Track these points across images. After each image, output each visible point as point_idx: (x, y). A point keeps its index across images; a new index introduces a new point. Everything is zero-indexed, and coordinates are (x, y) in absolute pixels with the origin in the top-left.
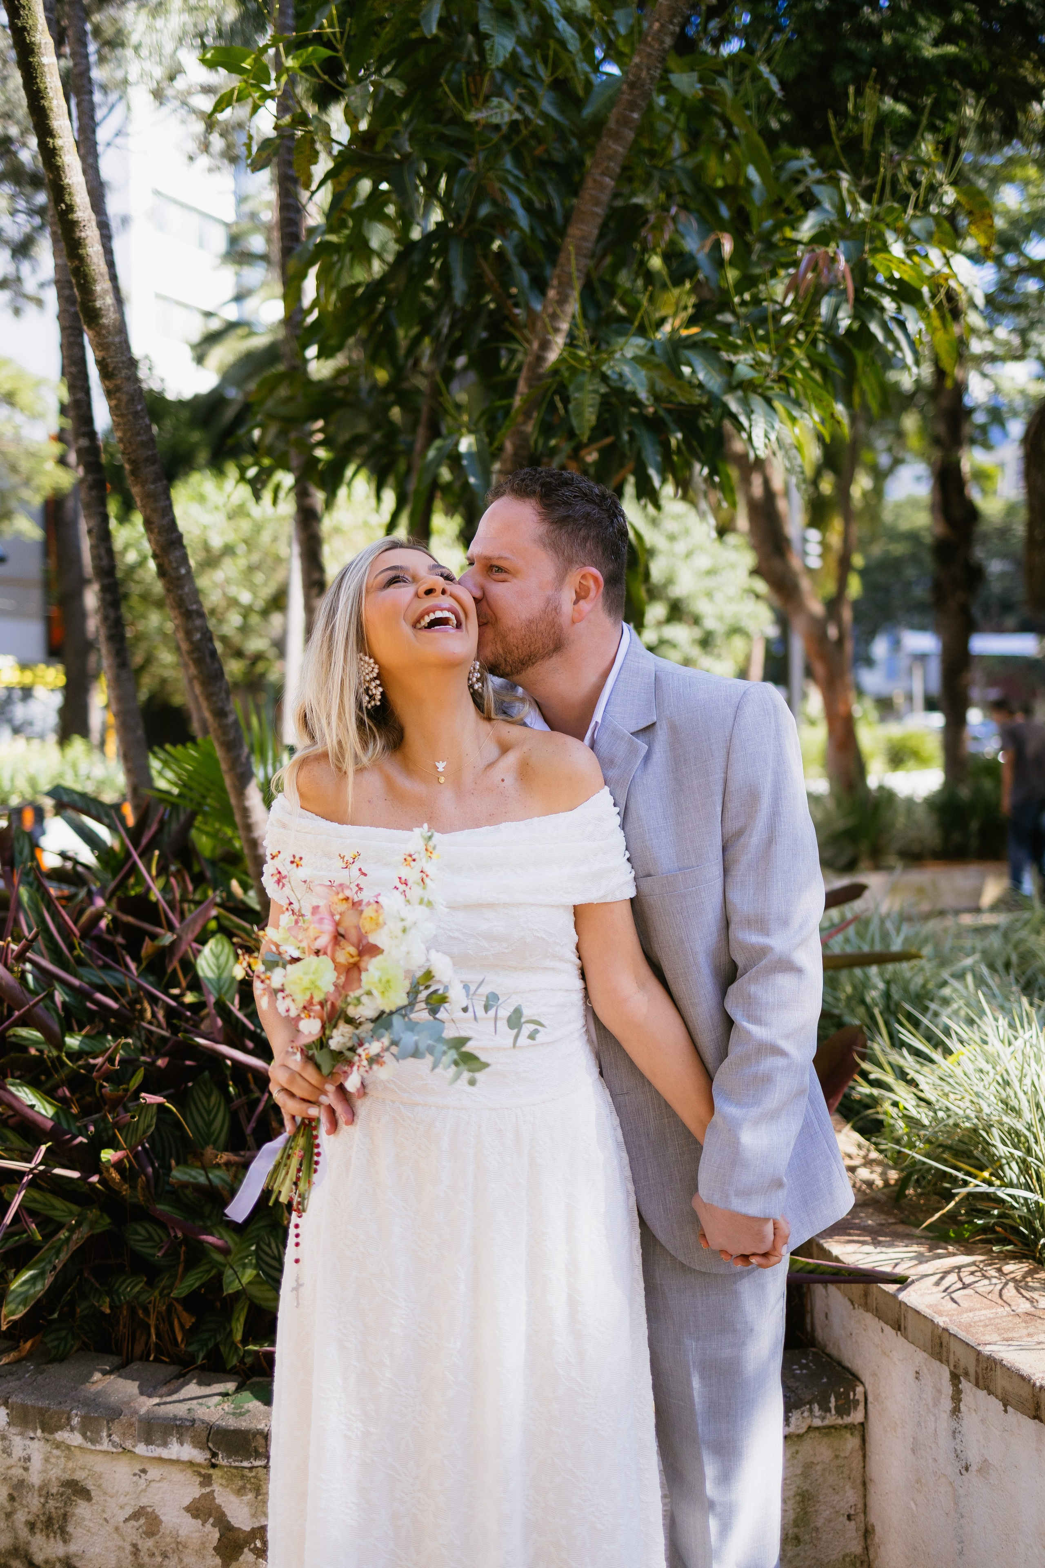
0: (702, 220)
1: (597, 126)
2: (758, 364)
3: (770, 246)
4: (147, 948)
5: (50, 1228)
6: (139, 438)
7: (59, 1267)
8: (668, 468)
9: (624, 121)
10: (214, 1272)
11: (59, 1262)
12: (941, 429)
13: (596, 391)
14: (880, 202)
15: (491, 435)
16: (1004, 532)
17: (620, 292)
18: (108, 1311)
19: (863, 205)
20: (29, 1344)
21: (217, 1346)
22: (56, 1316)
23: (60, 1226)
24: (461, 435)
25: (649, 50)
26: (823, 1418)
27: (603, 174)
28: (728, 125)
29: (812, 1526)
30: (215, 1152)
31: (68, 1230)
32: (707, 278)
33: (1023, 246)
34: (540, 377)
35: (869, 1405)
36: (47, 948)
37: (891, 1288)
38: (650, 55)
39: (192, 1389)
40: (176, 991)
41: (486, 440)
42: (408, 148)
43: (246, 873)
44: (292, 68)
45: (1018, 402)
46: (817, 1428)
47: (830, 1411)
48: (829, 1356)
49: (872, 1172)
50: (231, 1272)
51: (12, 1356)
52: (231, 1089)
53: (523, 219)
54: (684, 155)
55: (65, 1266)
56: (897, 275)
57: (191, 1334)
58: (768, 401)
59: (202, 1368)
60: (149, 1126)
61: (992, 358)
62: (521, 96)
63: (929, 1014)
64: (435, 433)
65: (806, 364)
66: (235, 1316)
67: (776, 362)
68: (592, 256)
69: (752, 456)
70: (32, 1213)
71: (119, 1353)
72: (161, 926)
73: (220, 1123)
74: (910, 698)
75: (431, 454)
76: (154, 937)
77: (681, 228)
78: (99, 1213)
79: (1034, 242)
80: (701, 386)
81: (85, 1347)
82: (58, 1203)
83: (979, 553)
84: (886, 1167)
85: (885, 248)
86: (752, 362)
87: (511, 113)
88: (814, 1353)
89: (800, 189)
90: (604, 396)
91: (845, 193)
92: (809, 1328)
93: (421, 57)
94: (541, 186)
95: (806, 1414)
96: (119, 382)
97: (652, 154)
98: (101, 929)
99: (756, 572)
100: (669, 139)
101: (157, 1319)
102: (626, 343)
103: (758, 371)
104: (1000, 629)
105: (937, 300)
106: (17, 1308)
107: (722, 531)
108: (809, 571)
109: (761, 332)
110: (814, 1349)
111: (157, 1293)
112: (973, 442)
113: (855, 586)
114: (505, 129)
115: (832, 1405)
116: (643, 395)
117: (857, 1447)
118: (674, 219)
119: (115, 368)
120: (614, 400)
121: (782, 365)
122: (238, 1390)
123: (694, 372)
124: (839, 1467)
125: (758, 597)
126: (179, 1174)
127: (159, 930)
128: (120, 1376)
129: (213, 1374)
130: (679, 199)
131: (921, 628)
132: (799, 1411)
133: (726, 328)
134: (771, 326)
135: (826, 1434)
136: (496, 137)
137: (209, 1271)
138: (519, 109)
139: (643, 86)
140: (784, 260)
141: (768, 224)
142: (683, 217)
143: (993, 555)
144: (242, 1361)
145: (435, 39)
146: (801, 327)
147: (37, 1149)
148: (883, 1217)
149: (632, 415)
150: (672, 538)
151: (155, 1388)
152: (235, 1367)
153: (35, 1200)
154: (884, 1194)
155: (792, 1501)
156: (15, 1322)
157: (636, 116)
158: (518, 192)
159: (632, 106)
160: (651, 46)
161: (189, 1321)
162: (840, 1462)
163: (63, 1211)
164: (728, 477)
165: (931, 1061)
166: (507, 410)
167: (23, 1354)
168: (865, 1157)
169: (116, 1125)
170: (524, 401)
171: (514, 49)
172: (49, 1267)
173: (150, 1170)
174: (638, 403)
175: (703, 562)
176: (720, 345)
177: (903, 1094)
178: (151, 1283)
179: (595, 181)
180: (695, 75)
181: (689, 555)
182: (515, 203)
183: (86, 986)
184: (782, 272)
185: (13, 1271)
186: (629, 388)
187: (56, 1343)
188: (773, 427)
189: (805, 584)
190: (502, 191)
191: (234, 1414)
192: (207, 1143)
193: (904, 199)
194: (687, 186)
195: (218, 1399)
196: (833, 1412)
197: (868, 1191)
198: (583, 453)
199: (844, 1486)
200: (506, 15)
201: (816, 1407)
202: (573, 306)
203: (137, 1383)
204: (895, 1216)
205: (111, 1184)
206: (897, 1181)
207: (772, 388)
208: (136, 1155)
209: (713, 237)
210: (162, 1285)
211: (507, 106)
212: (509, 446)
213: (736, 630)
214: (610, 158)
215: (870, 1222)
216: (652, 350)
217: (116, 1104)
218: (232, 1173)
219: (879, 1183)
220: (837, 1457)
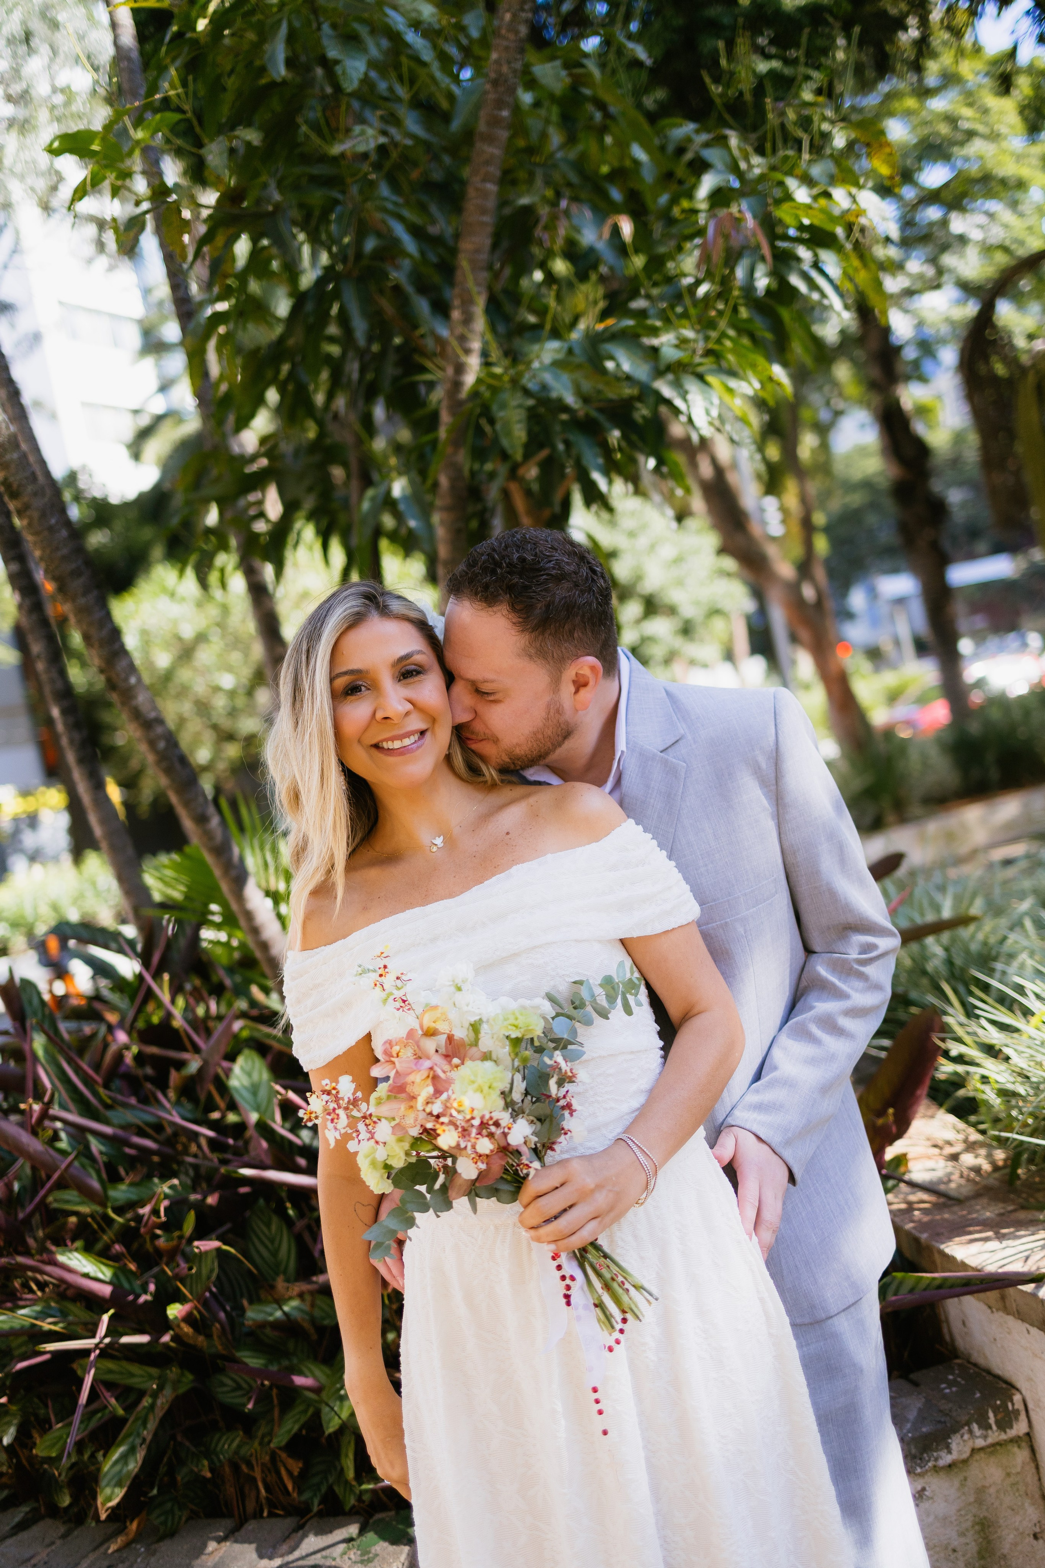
0: (595, 209)
1: (468, 136)
2: (683, 342)
3: (670, 221)
4: (174, 1077)
5: (132, 1398)
6: (59, 554)
7: (149, 1438)
8: (611, 468)
9: (495, 122)
10: (311, 1411)
11: (147, 1433)
12: (875, 372)
13: (520, 406)
14: (774, 151)
15: (423, 473)
16: (956, 462)
17: (525, 300)
18: (209, 1475)
19: (756, 160)
20: (134, 1526)
21: (331, 1489)
22: (155, 1492)
23: (142, 1394)
24: (391, 481)
25: (505, 43)
26: (985, 1437)
27: (484, 180)
28: (602, 106)
29: (998, 1554)
30: (286, 1284)
31: (151, 1396)
32: (611, 268)
33: (916, 176)
34: (461, 403)
35: (1032, 1413)
36: (73, 1100)
37: (1029, 1288)
38: (507, 48)
39: (311, 1542)
40: (215, 1115)
41: (418, 479)
42: (277, 197)
43: (264, 976)
44: (143, 140)
45: (944, 329)
46: (982, 1449)
47: (990, 1427)
48: (975, 1365)
49: (976, 1157)
50: (327, 1409)
51: (120, 1540)
52: (291, 1212)
53: (410, 244)
54: (562, 147)
55: (155, 1435)
56: (806, 222)
57: (301, 1480)
58: (701, 377)
59: (320, 1514)
60: (212, 1271)
61: (909, 293)
62: (382, 118)
63: (997, 975)
64: (367, 481)
65: (731, 333)
66: (343, 1451)
67: (701, 336)
68: (490, 267)
69: (695, 438)
70: (110, 1386)
71: (230, 1515)
72: (185, 1050)
73: (286, 1250)
74: (897, 643)
75: (366, 505)
76: (180, 1065)
77: (575, 221)
78: (179, 1371)
79: (926, 171)
80: (628, 378)
81: (194, 1516)
82: (135, 1369)
83: (936, 486)
84: (989, 1147)
85: (788, 197)
86: (675, 342)
87: (375, 138)
88: (959, 1365)
89: (689, 156)
90: (530, 410)
91: (736, 152)
92: (947, 1338)
93: (276, 104)
94: (423, 208)
95: (966, 1437)
96: (26, 499)
97: (530, 151)
98: (128, 1066)
99: (722, 551)
100: (544, 136)
101: (263, 1471)
102: (542, 349)
103: (685, 350)
104: (971, 556)
105: (853, 238)
106: (113, 1493)
107: (680, 517)
108: (774, 539)
109: (679, 310)
110: (958, 1361)
111: (256, 1444)
112: (907, 378)
113: (821, 544)
114: (373, 157)
115: (992, 1420)
116: (570, 399)
117: (1028, 1460)
118: (567, 213)
119: (19, 486)
120: (542, 410)
121: (707, 339)
122: (362, 1531)
123: (618, 365)
124: (1013, 1485)
125: (729, 575)
126: (253, 1314)
127: (185, 1056)
128: (236, 1541)
129: (332, 1520)
130: (567, 192)
131: (895, 571)
132: (958, 1435)
133: (642, 314)
134: (687, 301)
135: (992, 1453)
136: (366, 167)
137: (305, 1411)
138: (384, 133)
139: (506, 81)
140: (688, 231)
141: (664, 199)
142: (574, 209)
143: (949, 485)
144: (360, 1499)
145: (284, 83)
146: (719, 296)
147: (100, 1319)
148: (1001, 1205)
149: (563, 423)
150: (632, 534)
151: (274, 1547)
152: (354, 1506)
153: (110, 1371)
154: (995, 1179)
155: (972, 1532)
156: (113, 1509)
157: (505, 113)
158: (401, 218)
159: (500, 104)
160: (507, 39)
161: (296, 1466)
162: (1012, 1479)
163: (142, 1376)
164: (676, 464)
165: (1016, 1030)
166: (434, 443)
167: (131, 1535)
168: (966, 1141)
169: (177, 1277)
170: (449, 432)
171: (366, 74)
172: (138, 1441)
173: (222, 1315)
174: (566, 409)
175: (667, 552)
176: (640, 331)
177: (991, 1067)
178: (249, 1433)
179: (477, 189)
180: (558, 63)
181: (652, 547)
182: (399, 230)
183: (120, 1132)
184: (688, 245)
185: (101, 1453)
186: (554, 395)
187: (162, 1518)
188: (712, 403)
189: (772, 551)
190: (384, 222)
191: (362, 1562)
192: (277, 1274)
193: (798, 144)
194: (574, 178)
195: (343, 1546)
196: (994, 1427)
197: (978, 1179)
198: (521, 471)
199: (1023, 1504)
200: (351, 40)
201: (975, 1427)
202: (480, 323)
203: (253, 1546)
204: (1013, 1202)
205: (185, 1339)
206: (1005, 1160)
207: (700, 364)
208: (205, 1303)
209: (609, 222)
210: (260, 1433)
211: (370, 132)
212: (444, 481)
213: (715, 612)
214: (487, 163)
215: (988, 1214)
216: (570, 351)
217: (172, 1255)
218: (308, 1302)
219: (986, 1167)
220: (1008, 1475)
